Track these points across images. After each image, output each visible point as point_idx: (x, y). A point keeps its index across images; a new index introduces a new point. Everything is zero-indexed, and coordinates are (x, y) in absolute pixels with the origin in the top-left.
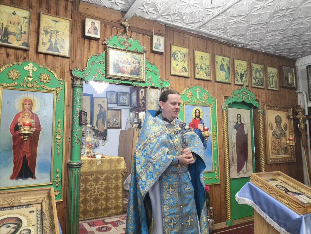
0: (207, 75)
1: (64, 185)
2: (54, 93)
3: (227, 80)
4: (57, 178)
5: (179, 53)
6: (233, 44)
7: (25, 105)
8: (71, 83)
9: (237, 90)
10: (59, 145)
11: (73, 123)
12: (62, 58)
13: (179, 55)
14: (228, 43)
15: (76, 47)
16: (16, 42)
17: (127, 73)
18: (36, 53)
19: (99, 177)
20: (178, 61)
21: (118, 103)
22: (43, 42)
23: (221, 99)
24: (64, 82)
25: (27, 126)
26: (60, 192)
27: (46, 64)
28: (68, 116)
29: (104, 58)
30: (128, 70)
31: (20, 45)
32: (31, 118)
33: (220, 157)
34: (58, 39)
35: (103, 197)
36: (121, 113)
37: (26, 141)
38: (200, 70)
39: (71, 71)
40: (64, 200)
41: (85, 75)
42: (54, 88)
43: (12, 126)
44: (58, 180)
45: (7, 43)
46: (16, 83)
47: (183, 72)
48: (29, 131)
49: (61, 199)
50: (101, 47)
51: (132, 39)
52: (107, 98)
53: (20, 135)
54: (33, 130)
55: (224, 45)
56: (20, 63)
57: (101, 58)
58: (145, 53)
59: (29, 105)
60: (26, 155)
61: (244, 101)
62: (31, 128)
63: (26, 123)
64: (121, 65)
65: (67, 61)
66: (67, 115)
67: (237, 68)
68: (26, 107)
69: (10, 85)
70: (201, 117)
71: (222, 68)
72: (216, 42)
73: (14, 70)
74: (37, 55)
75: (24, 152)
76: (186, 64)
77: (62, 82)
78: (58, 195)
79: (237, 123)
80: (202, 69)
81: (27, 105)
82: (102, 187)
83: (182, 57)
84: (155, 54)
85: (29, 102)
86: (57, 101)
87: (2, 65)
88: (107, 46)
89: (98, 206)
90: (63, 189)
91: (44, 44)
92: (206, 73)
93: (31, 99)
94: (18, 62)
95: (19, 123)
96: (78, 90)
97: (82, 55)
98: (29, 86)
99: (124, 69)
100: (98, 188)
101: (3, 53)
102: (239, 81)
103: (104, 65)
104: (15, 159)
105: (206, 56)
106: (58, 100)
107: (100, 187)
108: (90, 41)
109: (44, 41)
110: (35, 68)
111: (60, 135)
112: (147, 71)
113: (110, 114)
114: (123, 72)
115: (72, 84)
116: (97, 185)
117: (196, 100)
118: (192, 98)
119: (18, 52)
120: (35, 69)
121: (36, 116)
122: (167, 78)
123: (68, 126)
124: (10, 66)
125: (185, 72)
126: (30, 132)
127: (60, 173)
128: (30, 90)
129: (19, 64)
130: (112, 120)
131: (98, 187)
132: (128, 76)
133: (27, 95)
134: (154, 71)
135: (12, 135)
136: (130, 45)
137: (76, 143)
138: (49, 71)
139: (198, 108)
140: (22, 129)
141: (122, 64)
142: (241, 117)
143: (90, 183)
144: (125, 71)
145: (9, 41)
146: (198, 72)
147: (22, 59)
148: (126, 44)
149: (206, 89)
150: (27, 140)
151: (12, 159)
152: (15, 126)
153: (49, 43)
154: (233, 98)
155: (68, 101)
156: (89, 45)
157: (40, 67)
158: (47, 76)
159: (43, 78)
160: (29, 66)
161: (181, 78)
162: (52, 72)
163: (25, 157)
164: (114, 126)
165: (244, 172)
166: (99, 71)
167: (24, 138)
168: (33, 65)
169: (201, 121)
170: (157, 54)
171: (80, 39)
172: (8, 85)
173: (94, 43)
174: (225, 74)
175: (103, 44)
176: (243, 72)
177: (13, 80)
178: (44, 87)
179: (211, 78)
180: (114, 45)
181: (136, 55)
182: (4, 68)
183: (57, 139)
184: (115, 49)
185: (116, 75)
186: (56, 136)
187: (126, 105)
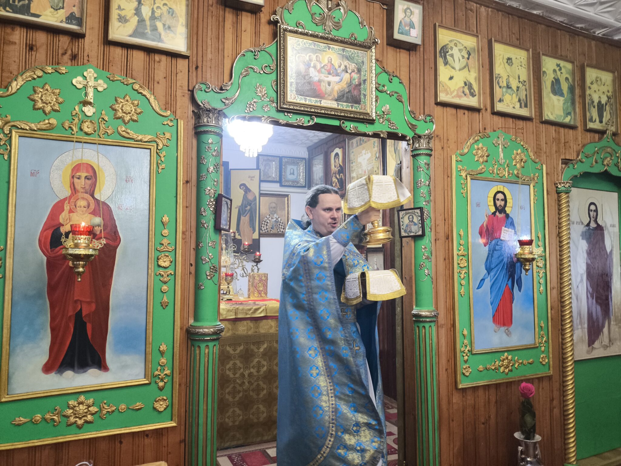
0: (523, 105)
1: (180, 385)
2: (150, 149)
3: (569, 117)
4: (163, 366)
5: (454, 47)
6: (582, 28)
7: (76, 180)
8: (192, 122)
9: (591, 143)
10: (165, 283)
11: (199, 226)
12: (169, 59)
13: (455, 51)
14: (571, 25)
15: (205, 30)
16: (51, 12)
17: (331, 98)
18: (104, 45)
19: (252, 350)
20: (453, 68)
21: (283, 180)
22: (119, 15)
23: (555, 166)
24: (176, 121)
25: (81, 235)
26: (170, 402)
27: (128, 72)
28: (187, 207)
29: (274, 57)
30: (333, 89)
31: (61, 22)
32: (94, 213)
33: (551, 309)
34: (158, 7)
35: (261, 396)
36: (288, 203)
37: (79, 273)
38: (506, 92)
39: (192, 92)
40: (179, 423)
41: (227, 102)
42: (150, 137)
43: (45, 233)
44: (165, 373)
45: (28, 15)
46: (53, 121)
47: (465, 95)
48: (87, 247)
49: (172, 420)
50: (266, 31)
51: (342, 11)
52: (260, 170)
53: (65, 257)
54: (98, 244)
55: (560, 30)
56: (63, 69)
57: (265, 59)
58: (374, 47)
59: (88, 179)
60: (81, 309)
61: (606, 170)
62: (94, 240)
63: (79, 227)
64: (315, 76)
65: (182, 64)
66: (185, 205)
67: (590, 88)
68: (80, 184)
69: (39, 126)
70: (508, 210)
71: (556, 89)
72: (540, 24)
73: (47, 87)
74: (107, 49)
75: (76, 302)
76: (472, 77)
77: (171, 120)
78: (165, 409)
79: (588, 225)
80: (509, 90)
81: (83, 179)
82: (258, 371)
83: (463, 57)
84: (398, 50)
85: (87, 172)
86: (160, 171)
87: (15, 73)
88: (282, 26)
89: (251, 416)
90: (176, 395)
91: (123, 19)
92: (519, 100)
93: (92, 165)
94: (57, 66)
95: (63, 225)
96: (210, 141)
97: (220, 51)
98: (86, 129)
99: (324, 87)
100: (250, 375)
101: (17, 41)
102: (595, 121)
103: (273, 76)
104: (53, 319)
105: (518, 57)
106: (161, 167)
107: (255, 374)
108: (237, 15)
109: (123, 13)
110: (100, 82)
111: (167, 256)
112: (379, 94)
113: (264, 205)
114: (319, 95)
115: (196, 127)
116: (247, 368)
117: (496, 167)
118: (487, 161)
119: (56, 39)
120: (102, 85)
121: (105, 207)
122: (427, 112)
123: (188, 233)
124: (36, 77)
125: (471, 97)
126: (91, 252)
127: (169, 355)
128: (89, 141)
129: (60, 71)
130: (270, 219)
131: (251, 373)
132: (334, 105)
133: (80, 154)
134: (396, 93)
135: (45, 258)
136: (338, 26)
137: (209, 278)
138: (136, 90)
139: (500, 188)
140: (69, 243)
141: (317, 74)
142: (596, 211)
143: (231, 363)
144: (326, 94)
145: (32, 11)
146: (500, 96)
147: (66, 58)
148: (329, 23)
149: (521, 140)
150: (83, 272)
151: (46, 319)
152: (53, 234)
153: (136, 18)
154: (582, 162)
155: (187, 171)
156: (237, 24)
157: (113, 81)
158: (133, 104)
159: (122, 110)
160: (85, 78)
161: (460, 112)
162: (145, 93)
163: (79, 315)
164: (274, 231)
165: (603, 343)
166: (261, 92)
167: (76, 266)
168: (95, 75)
169: (510, 220)
170: (401, 50)
171: (213, 9)
172: (33, 126)
173: (249, 19)
174: (564, 104)
175: (270, 22)
176: (604, 100)
177: (46, 114)
178: (124, 134)
179: (531, 111)
180: (299, 24)
181: (352, 50)
182: (20, 82)
183: (159, 266)
184: (301, 33)
185: (303, 102)
186: (158, 259)
187: (299, 185)
